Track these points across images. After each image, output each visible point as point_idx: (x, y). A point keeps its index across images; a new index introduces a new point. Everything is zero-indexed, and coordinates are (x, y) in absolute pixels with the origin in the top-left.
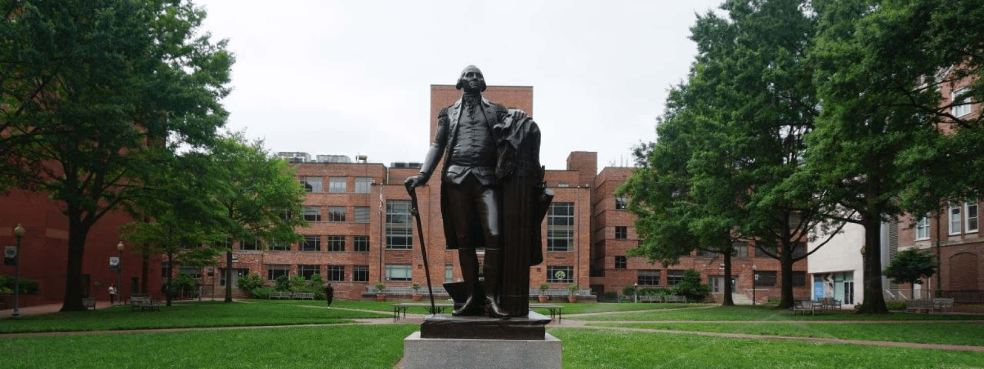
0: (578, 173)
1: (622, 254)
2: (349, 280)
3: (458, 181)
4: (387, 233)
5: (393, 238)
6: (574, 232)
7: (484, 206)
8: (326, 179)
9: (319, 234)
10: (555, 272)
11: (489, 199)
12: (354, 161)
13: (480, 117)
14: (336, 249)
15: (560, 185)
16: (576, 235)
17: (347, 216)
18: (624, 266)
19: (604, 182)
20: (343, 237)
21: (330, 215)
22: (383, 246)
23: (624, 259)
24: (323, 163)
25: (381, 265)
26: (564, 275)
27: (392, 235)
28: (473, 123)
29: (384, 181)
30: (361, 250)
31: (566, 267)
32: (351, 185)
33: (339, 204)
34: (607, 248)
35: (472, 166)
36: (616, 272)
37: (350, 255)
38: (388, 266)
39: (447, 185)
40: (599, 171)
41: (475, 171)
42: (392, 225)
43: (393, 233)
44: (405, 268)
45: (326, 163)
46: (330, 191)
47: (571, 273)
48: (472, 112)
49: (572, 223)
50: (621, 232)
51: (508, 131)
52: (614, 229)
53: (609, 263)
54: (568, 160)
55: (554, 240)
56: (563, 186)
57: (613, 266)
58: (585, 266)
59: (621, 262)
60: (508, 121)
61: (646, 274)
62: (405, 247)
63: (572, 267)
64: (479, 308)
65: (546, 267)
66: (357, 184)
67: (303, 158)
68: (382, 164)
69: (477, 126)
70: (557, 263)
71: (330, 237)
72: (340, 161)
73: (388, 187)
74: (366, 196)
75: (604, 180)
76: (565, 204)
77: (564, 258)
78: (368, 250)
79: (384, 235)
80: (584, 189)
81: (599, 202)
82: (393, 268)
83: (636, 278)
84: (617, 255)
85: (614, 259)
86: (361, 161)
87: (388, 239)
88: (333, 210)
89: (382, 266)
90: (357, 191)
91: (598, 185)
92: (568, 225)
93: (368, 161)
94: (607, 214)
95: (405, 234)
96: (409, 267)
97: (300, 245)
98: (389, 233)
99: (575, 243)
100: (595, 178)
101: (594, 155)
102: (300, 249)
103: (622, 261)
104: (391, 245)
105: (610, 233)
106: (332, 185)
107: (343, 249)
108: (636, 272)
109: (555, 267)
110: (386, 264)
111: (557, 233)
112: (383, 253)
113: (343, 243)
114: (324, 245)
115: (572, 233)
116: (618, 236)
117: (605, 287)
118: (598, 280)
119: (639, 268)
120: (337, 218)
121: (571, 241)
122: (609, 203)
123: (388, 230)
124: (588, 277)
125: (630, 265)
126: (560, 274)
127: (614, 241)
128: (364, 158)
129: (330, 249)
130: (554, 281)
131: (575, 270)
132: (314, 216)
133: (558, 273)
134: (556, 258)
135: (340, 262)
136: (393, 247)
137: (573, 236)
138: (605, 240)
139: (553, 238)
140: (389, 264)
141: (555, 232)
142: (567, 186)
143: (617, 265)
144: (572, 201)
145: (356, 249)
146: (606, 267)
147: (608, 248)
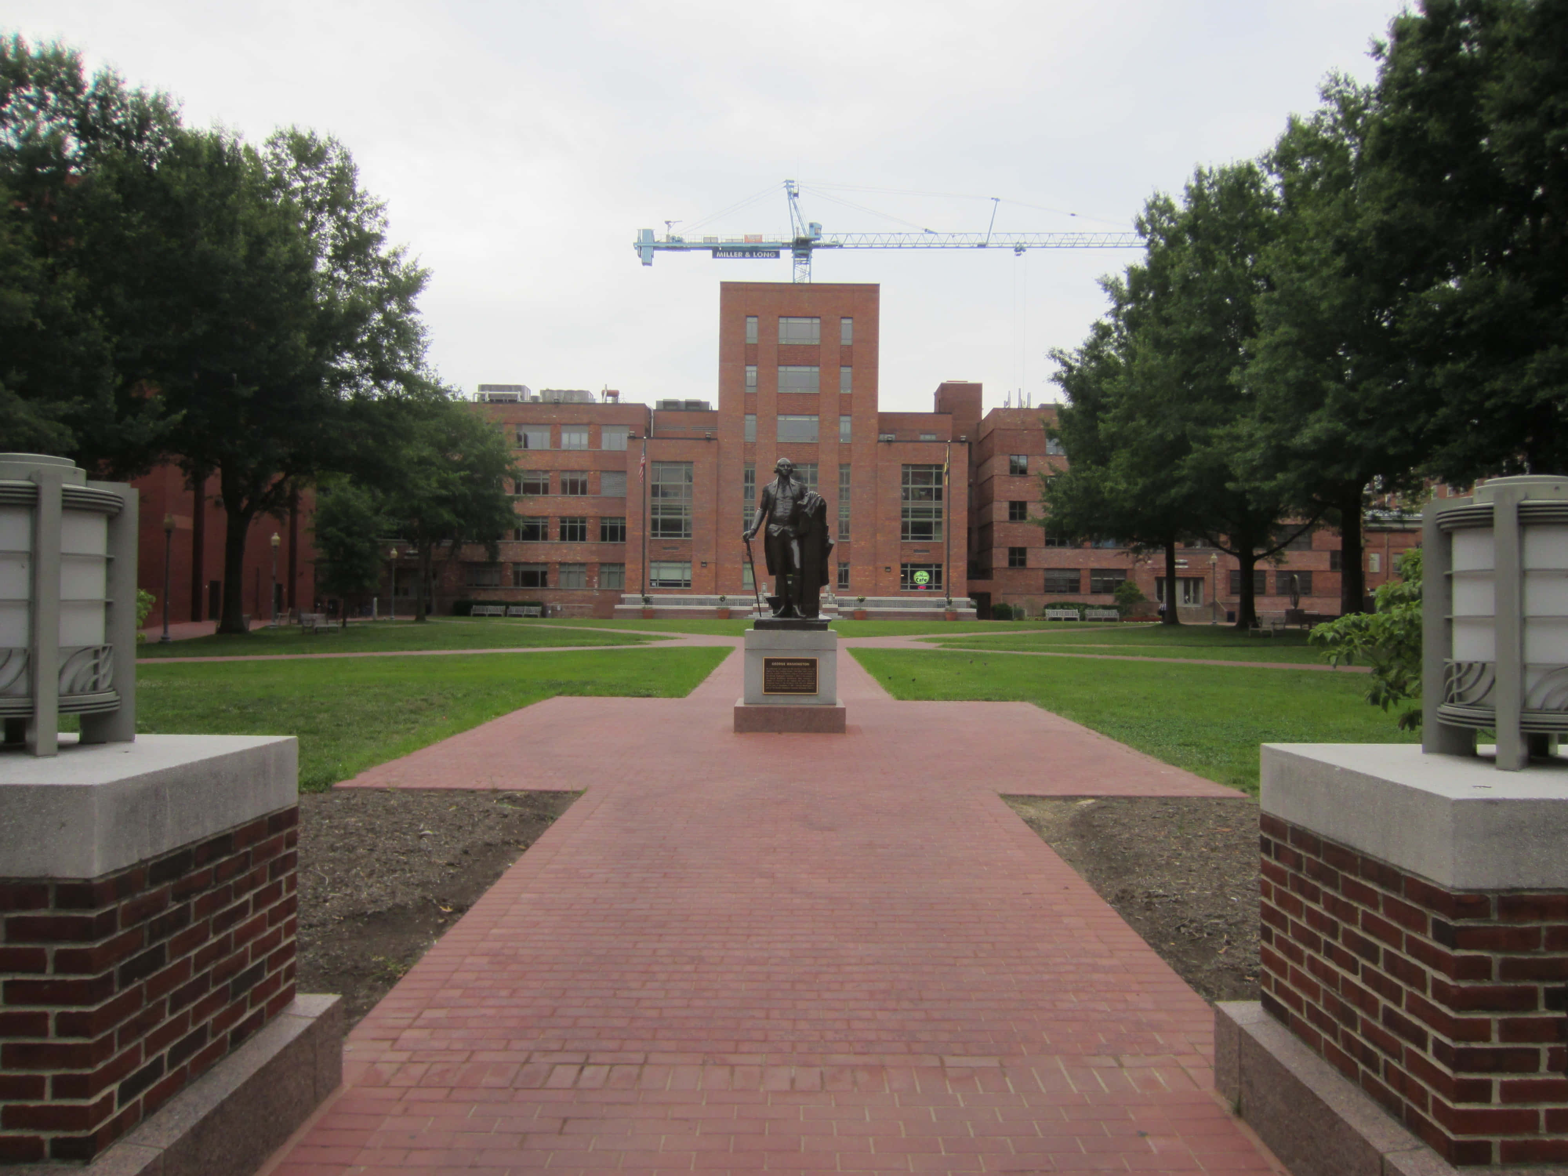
0: (950, 416)
1: (1019, 544)
2: (593, 586)
3: (776, 534)
4: (653, 514)
5: (662, 520)
6: (943, 510)
7: (791, 550)
8: (556, 428)
9: (545, 514)
10: (913, 573)
11: (795, 546)
12: (599, 400)
13: (789, 493)
14: (573, 537)
15: (922, 437)
16: (945, 517)
17: (588, 486)
18: (1023, 563)
19: (992, 432)
20: (583, 520)
21: (564, 484)
22: (647, 533)
23: (1022, 551)
24: (551, 403)
25: (643, 564)
26: (927, 578)
27: (659, 517)
28: (784, 498)
29: (648, 431)
30: (611, 540)
31: (930, 566)
32: (595, 439)
33: (576, 467)
34: (996, 535)
35: (784, 526)
36: (1009, 573)
37: (594, 548)
38: (654, 565)
39: (768, 536)
40: (984, 414)
41: (786, 528)
42: (660, 501)
43: (662, 514)
44: (680, 568)
45: (557, 403)
46: (563, 448)
47: (939, 575)
48: (784, 491)
49: (939, 497)
50: (1018, 510)
51: (806, 506)
52: (1006, 505)
53: (1000, 559)
54: (936, 394)
55: (913, 523)
56: (928, 437)
57: (1005, 563)
58: (960, 564)
59: (1018, 557)
60: (806, 500)
61: (1056, 575)
62: (680, 535)
63: (939, 566)
64: (789, 612)
65: (899, 566)
66: (605, 436)
67: (519, 393)
68: (644, 405)
69: (787, 500)
70: (917, 558)
71: (563, 520)
72: (576, 399)
73: (655, 441)
74: (620, 457)
75: (991, 427)
76: (930, 466)
77: (927, 551)
78: (623, 538)
79: (649, 516)
80: (958, 444)
81: (986, 460)
82: (663, 567)
83: (1041, 582)
84: (1011, 546)
85: (1007, 552)
86: (610, 400)
87: (655, 523)
88: (568, 477)
89: (646, 564)
90: (604, 447)
91: (983, 435)
92: (934, 501)
93: (622, 400)
94: (996, 481)
95: (681, 514)
96: (688, 565)
97: (517, 532)
98: (657, 514)
99: (944, 526)
100: (978, 424)
101: (976, 389)
102: (517, 538)
103: (1020, 555)
104: (659, 532)
105: (1000, 511)
106: (565, 438)
107: (583, 538)
108: (1041, 573)
109: (913, 566)
110: (651, 561)
111: (916, 512)
112: (647, 545)
113: (583, 529)
114: (555, 531)
115: (939, 512)
116: (1013, 516)
117: (992, 597)
118: (981, 585)
119: (1046, 566)
120: (574, 488)
121: (938, 524)
122: (999, 465)
123: (654, 510)
124: (965, 579)
125: (1031, 561)
126: (922, 577)
127: (1008, 524)
128: (614, 394)
129: (563, 538)
130: (912, 587)
131: (944, 569)
132: (538, 485)
133: (918, 574)
134: (916, 551)
135: (578, 558)
136: (662, 535)
137: (940, 517)
138: (992, 522)
139: (910, 520)
140: (656, 561)
141: (915, 511)
142: (933, 438)
143: (1012, 563)
144: (940, 463)
145: (604, 538)
146: (995, 564)
147: (998, 535)
